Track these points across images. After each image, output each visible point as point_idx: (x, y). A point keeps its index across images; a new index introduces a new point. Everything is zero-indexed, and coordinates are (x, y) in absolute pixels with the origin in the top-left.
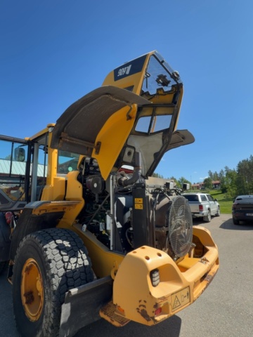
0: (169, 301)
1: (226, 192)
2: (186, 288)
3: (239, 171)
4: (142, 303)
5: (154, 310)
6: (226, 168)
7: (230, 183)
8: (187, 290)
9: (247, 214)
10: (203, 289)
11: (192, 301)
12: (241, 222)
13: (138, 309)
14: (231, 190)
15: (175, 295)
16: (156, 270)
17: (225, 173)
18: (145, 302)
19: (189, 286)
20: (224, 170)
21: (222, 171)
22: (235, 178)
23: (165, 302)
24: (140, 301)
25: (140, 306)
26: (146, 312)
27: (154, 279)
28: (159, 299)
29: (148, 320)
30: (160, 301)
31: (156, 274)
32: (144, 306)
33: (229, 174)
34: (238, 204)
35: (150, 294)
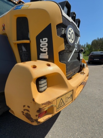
0: (54, 104)
1: (85, 53)
2: (70, 91)
3: (92, 44)
4: (26, 108)
5: (38, 114)
6: (87, 43)
7: (87, 49)
8: (71, 93)
9: (95, 59)
10: (81, 90)
11: (73, 99)
12: (91, 63)
13: (22, 112)
14: (87, 52)
15: (60, 98)
16: (43, 78)
17: (86, 45)
18: (29, 107)
19: (73, 90)
20: (86, 44)
21: (85, 45)
22: (89, 48)
23: (50, 106)
24: (24, 106)
25: (24, 110)
26: (30, 115)
27: (40, 86)
28: (43, 104)
29: (32, 121)
30: (44, 106)
31: (43, 82)
32: (28, 110)
33: (88, 46)
34: (92, 55)
35: (34, 100)
